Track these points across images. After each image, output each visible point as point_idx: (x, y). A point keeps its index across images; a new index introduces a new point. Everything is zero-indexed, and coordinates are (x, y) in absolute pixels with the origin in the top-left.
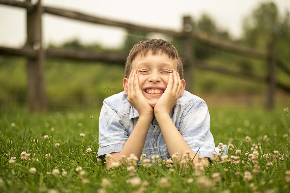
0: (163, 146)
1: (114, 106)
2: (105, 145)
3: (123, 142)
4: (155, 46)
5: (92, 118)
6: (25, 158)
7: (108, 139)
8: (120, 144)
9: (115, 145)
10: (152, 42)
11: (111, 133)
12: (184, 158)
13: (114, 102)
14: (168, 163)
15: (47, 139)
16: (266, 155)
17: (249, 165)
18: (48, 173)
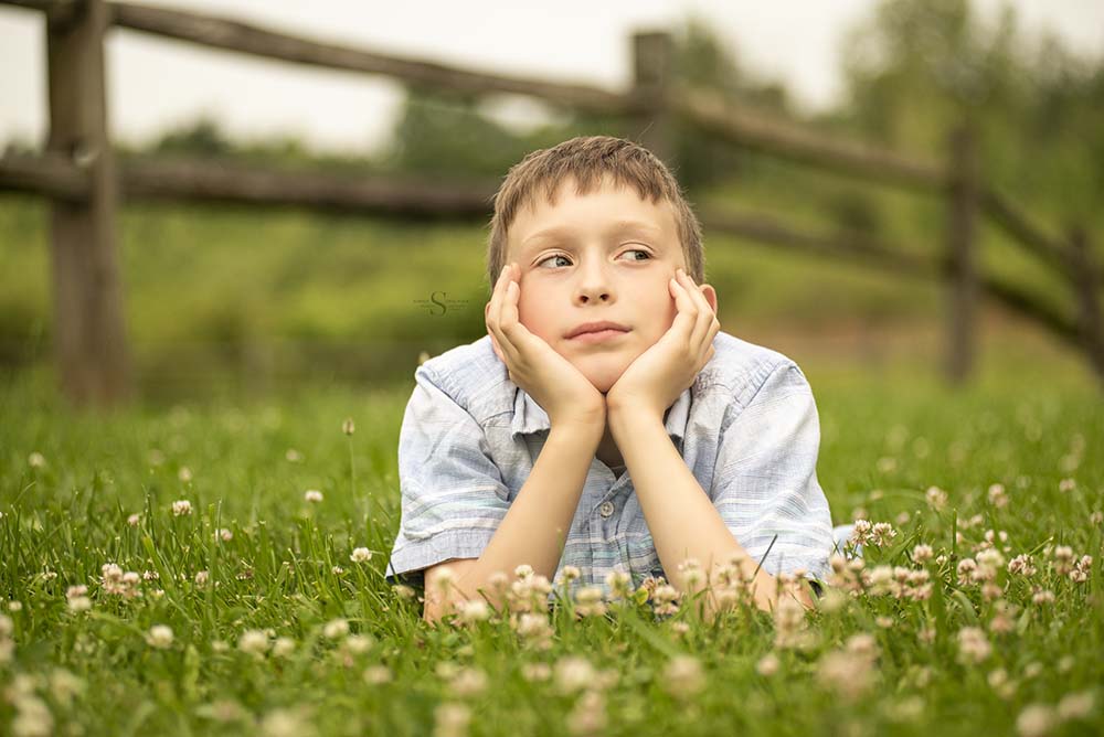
0: (640, 535)
1: (457, 383)
2: (424, 534)
3: (489, 523)
4: (584, 160)
5: (349, 434)
6: (122, 588)
7: (435, 511)
8: (479, 528)
9: (460, 531)
10: (573, 150)
11: (443, 488)
12: (721, 579)
13: (455, 371)
14: (661, 599)
15: (185, 514)
16: (1018, 564)
17: (961, 602)
18: (218, 645)
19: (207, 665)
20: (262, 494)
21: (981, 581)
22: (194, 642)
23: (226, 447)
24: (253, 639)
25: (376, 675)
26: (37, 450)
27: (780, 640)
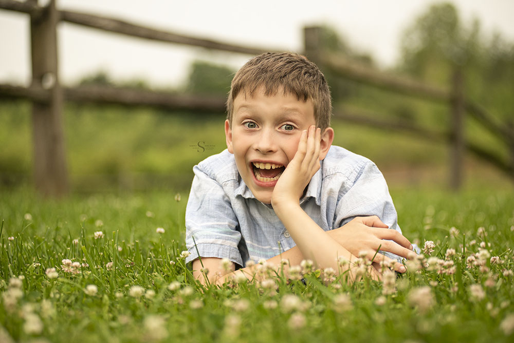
5: (178, 201)
6: (72, 270)
14: (327, 274)
15: (100, 238)
16: (495, 259)
17: (468, 277)
18: (118, 295)
19: (113, 305)
20: (136, 231)
21: (478, 266)
22: (106, 294)
23: (115, 215)
24: (136, 290)
25: (196, 304)
26: (28, 212)
27: (384, 291)
